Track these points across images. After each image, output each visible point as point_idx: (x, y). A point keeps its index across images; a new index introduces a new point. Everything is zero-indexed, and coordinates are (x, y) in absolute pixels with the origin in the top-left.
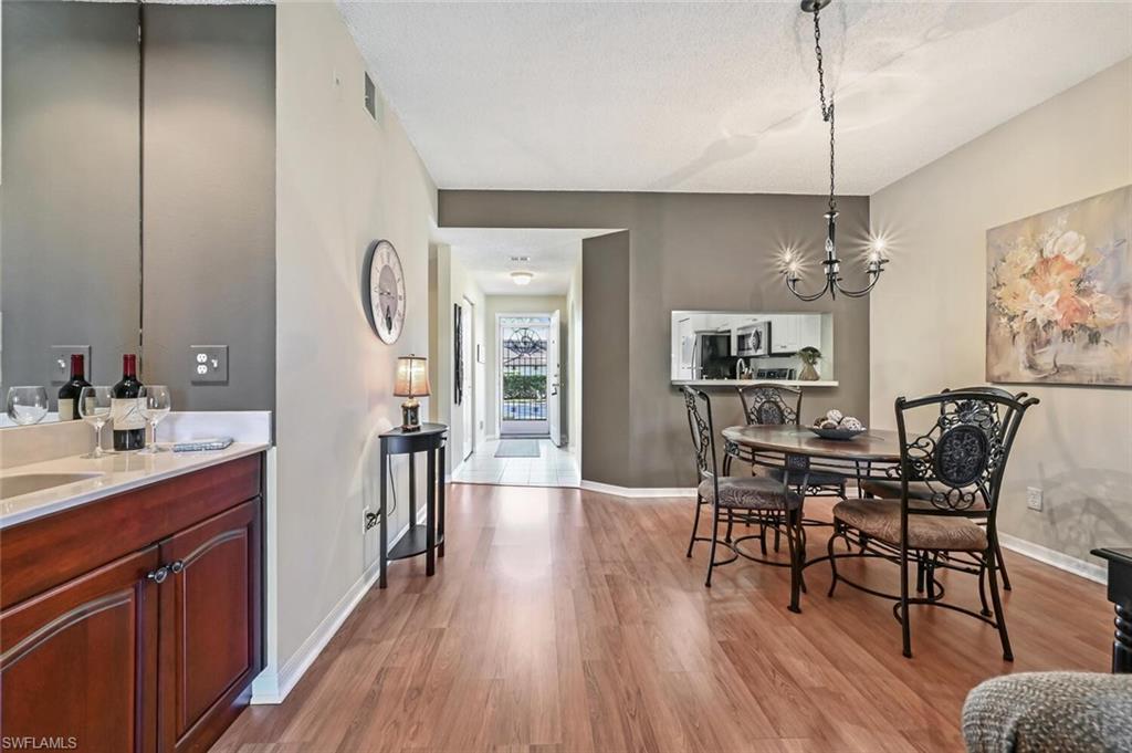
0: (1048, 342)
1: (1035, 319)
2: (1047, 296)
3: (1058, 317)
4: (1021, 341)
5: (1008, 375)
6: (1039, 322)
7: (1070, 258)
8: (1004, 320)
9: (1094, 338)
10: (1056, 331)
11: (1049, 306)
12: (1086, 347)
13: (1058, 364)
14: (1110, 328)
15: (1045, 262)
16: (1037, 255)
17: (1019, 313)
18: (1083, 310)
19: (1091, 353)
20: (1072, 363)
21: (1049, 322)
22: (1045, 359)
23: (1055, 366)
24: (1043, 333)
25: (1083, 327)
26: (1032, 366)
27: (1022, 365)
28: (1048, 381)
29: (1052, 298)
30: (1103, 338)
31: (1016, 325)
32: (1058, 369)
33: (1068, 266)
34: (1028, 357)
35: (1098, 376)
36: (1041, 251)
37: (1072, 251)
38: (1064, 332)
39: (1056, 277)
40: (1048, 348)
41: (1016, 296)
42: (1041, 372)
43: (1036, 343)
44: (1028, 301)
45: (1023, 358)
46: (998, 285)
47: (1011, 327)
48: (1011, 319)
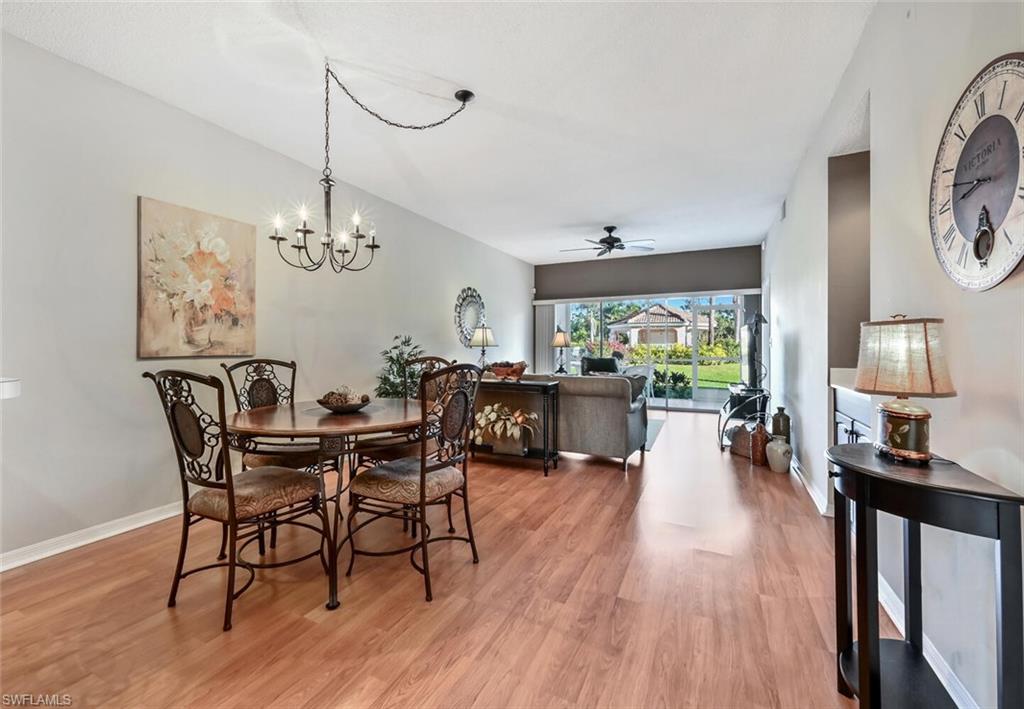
0: (204, 322)
1: (193, 301)
2: (204, 283)
3: (212, 302)
4: (181, 319)
5: (167, 349)
6: (196, 303)
7: (221, 259)
8: (163, 296)
9: (235, 322)
10: (210, 314)
11: (205, 292)
12: (230, 328)
13: (212, 340)
14: (244, 316)
15: (201, 253)
16: (194, 245)
17: (180, 292)
18: (226, 300)
19: (233, 333)
20: (220, 340)
21: (205, 305)
22: (202, 335)
23: (210, 341)
24: (201, 314)
25: (228, 313)
26: (190, 342)
27: (181, 341)
28: (204, 354)
29: (208, 286)
30: (240, 323)
31: (175, 302)
32: (212, 344)
33: (219, 264)
34: (187, 333)
35: (237, 349)
36: (199, 244)
37: (222, 254)
38: (216, 315)
39: (209, 270)
40: (204, 326)
41: (175, 275)
42: (198, 346)
43: (194, 321)
44: (187, 283)
45: (182, 334)
46: (157, 259)
47: (171, 304)
48: (171, 296)
